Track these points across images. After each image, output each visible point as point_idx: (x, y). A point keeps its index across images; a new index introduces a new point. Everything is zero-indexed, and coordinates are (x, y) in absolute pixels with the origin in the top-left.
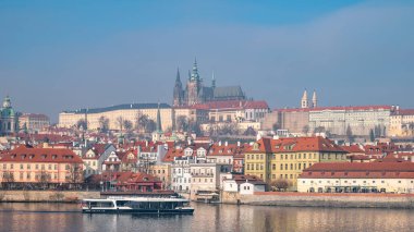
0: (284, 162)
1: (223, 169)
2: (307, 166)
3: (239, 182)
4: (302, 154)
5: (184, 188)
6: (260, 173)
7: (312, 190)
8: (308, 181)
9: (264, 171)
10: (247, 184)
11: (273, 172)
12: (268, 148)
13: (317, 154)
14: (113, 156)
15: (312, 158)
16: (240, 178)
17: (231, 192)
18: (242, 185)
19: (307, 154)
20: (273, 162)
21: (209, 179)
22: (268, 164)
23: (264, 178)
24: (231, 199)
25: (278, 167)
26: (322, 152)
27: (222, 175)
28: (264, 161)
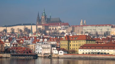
0: (74, 44)
1: (53, 46)
2: (82, 45)
3: (58, 50)
4: (80, 41)
6: (65, 47)
7: (83, 53)
8: (82, 50)
9: (67, 47)
10: (61, 51)
11: (70, 47)
12: (68, 39)
13: (85, 41)
15: (83, 42)
16: (59, 49)
17: (56, 54)
18: (59, 52)
19: (82, 41)
20: (70, 44)
21: (48, 50)
22: (68, 44)
23: (67, 49)
24: (56, 56)
25: (72, 45)
26: (87, 40)
27: (53, 48)
28: (67, 43)
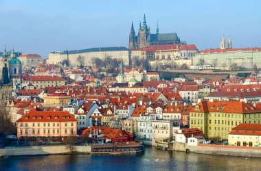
0: (217, 118)
1: (175, 124)
4: (231, 115)
5: (147, 137)
6: (201, 127)
7: (239, 144)
8: (236, 136)
9: (203, 125)
10: (192, 138)
11: (209, 125)
12: (206, 108)
13: (242, 115)
14: (97, 112)
15: (238, 118)
17: (181, 143)
18: (189, 139)
19: (234, 115)
20: (209, 118)
21: (165, 131)
22: (206, 120)
23: (203, 130)
25: (213, 122)
26: (245, 113)
27: (175, 128)
28: (203, 118)
